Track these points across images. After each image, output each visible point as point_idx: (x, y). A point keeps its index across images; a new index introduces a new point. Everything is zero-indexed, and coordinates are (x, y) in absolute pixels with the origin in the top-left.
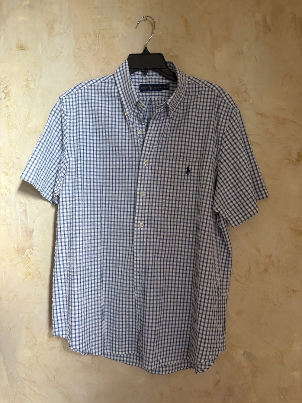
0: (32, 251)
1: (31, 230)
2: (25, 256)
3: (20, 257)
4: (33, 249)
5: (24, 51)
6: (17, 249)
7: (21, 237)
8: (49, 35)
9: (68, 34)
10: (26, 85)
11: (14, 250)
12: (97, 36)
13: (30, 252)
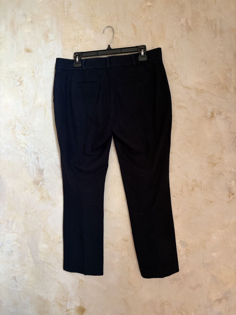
0: (44, 183)
1: (42, 170)
2: (39, 186)
3: (36, 187)
4: (44, 182)
5: (30, 53)
6: (34, 182)
7: (36, 175)
8: (45, 41)
9: (58, 40)
10: (33, 76)
11: (32, 183)
12: (77, 40)
13: (42, 183)
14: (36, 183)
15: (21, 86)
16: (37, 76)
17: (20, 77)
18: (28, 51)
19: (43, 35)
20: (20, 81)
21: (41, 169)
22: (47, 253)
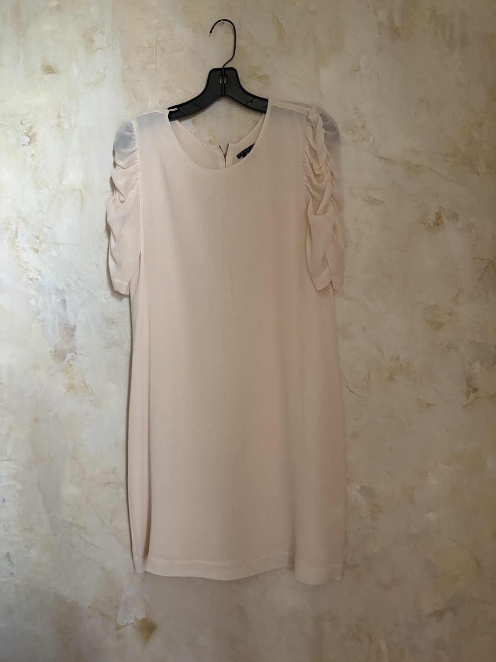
0: (76, 356)
1: (73, 327)
2: (65, 363)
3: (58, 363)
6: (54, 353)
7: (59, 338)
8: (86, 50)
9: (113, 48)
10: (58, 124)
11: (52, 355)
12: (154, 49)
13: (72, 357)
15: (31, 145)
16: (66, 126)
17: (30, 126)
18: (49, 70)
19: (84, 37)
20: (30, 134)
21: (70, 325)
22: (78, 506)
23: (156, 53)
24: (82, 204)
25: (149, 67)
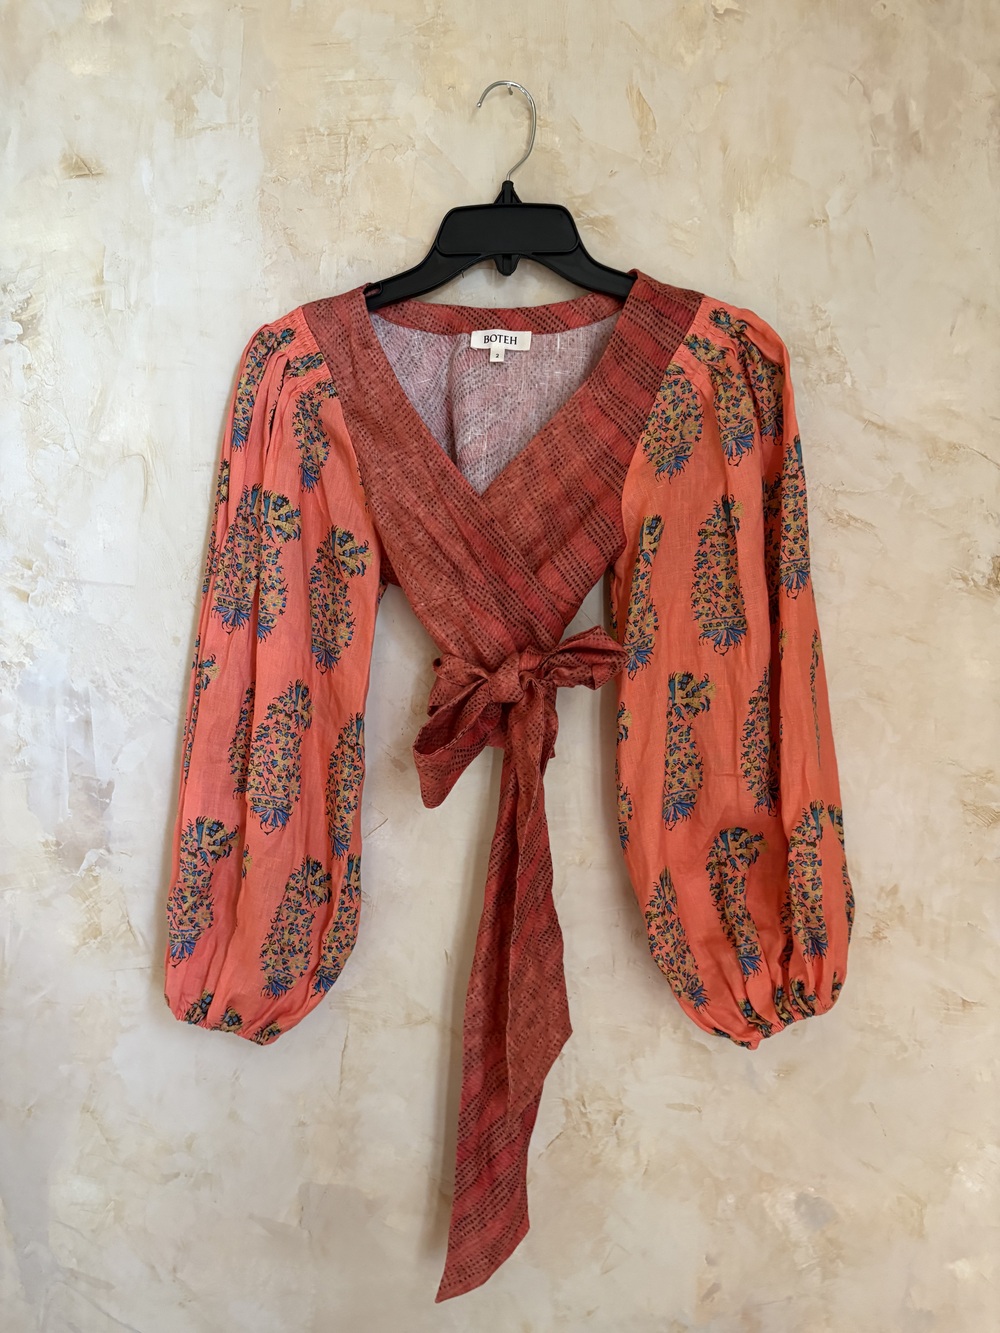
0: (110, 856)
1: (105, 786)
2: (80, 873)
3: (64, 873)
4: (109, 850)
5: (89, 181)
6: (54, 848)
7: (69, 811)
8: (176, 128)
9: (242, 130)
10: (96, 298)
11: (46, 852)
12: (342, 140)
13: (100, 858)
14: (68, 853)
15: (26, 342)
16: (116, 301)
17: (25, 297)
18: (80, 168)
19: (170, 97)
20: (24, 317)
21: (99, 780)
22: (93, 1231)
23: (346, 148)
24: (146, 490)
25: (328, 182)
